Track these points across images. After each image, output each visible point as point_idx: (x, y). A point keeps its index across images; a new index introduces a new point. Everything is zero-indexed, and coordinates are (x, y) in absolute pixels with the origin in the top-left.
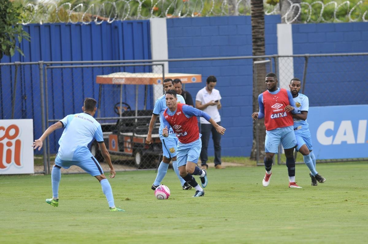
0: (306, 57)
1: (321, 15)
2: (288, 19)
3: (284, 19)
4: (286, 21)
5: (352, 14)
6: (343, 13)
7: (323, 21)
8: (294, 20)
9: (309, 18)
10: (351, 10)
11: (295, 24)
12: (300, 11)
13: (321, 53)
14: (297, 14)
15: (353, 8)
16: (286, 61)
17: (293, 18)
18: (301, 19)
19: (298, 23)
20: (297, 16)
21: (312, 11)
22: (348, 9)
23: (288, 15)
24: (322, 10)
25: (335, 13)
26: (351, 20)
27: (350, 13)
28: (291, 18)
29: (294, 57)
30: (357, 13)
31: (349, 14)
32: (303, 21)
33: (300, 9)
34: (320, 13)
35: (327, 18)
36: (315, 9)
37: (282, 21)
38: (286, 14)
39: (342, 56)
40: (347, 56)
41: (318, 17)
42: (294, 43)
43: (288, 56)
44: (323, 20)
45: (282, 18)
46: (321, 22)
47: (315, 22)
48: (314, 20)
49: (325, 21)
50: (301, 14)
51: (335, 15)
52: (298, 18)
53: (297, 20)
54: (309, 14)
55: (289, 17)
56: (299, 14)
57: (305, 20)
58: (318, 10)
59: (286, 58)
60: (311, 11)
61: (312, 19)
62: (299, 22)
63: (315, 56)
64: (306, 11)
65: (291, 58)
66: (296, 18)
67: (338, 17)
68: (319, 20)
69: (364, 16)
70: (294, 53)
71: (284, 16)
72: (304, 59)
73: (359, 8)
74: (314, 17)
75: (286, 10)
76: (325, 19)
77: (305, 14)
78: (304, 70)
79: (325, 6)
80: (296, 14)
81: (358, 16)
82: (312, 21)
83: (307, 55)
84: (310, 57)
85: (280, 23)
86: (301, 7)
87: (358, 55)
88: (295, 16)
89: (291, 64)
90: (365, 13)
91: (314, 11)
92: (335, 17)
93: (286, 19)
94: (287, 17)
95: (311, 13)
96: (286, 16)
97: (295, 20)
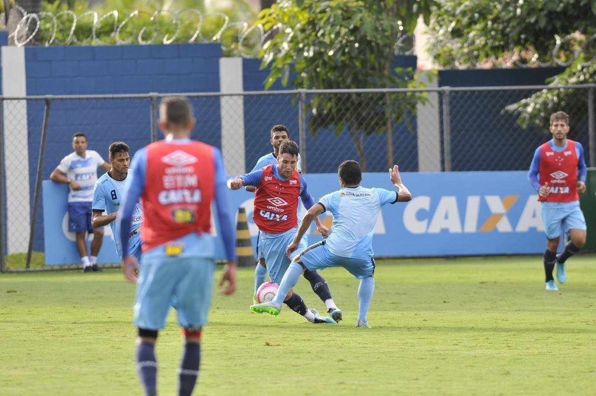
0: (47, 101)
1: (72, 32)
2: (19, 39)
3: (13, 38)
4: (16, 42)
5: (120, 32)
6: (107, 29)
7: (75, 43)
8: (28, 40)
9: (53, 38)
10: (121, 26)
11: (31, 47)
12: (38, 27)
13: (71, 93)
14: (33, 31)
15: (123, 23)
16: (15, 106)
17: (28, 38)
18: (40, 38)
19: (34, 45)
20: (34, 34)
21: (58, 26)
22: (116, 23)
23: (19, 32)
24: (74, 24)
25: (94, 30)
26: (120, 42)
27: (119, 30)
28: (24, 38)
29: (28, 100)
30: (129, 29)
31: (116, 31)
32: (44, 42)
33: (38, 23)
34: (70, 28)
35: (81, 37)
36: (63, 23)
37: (9, 42)
38: (17, 31)
39: (105, 99)
40: (113, 98)
41: (68, 35)
42: (28, 77)
43: (18, 99)
44: (76, 40)
45: (10, 36)
46: (72, 43)
47: (62, 44)
48: (60, 41)
49: (79, 43)
50: (39, 30)
51: (94, 33)
52: (34, 37)
53: (33, 41)
54: (53, 30)
55: (21, 35)
56: (36, 30)
57: (46, 41)
58: (67, 24)
59: (15, 102)
60: (56, 26)
61: (56, 38)
62: (37, 43)
63: (62, 99)
64: (48, 26)
65: (24, 102)
66: (31, 37)
67: (98, 35)
68: (69, 40)
69: (140, 35)
70: (28, 94)
71: (13, 34)
72: (44, 102)
73: (133, 23)
74: (60, 36)
75: (16, 23)
76: (78, 39)
77: (47, 30)
78: (44, 121)
79: (79, 18)
80: (31, 30)
81: (131, 34)
82: (57, 41)
83: (49, 96)
84: (53, 99)
85: (6, 44)
86: (40, 19)
87: (130, 98)
88: (31, 34)
89: (24, 111)
90: (142, 31)
91: (61, 26)
92: (94, 36)
93: (16, 38)
94: (17, 36)
95: (55, 30)
96: (15, 34)
97: (31, 40)
